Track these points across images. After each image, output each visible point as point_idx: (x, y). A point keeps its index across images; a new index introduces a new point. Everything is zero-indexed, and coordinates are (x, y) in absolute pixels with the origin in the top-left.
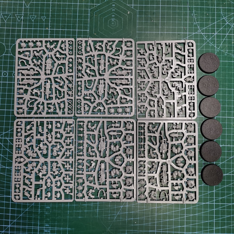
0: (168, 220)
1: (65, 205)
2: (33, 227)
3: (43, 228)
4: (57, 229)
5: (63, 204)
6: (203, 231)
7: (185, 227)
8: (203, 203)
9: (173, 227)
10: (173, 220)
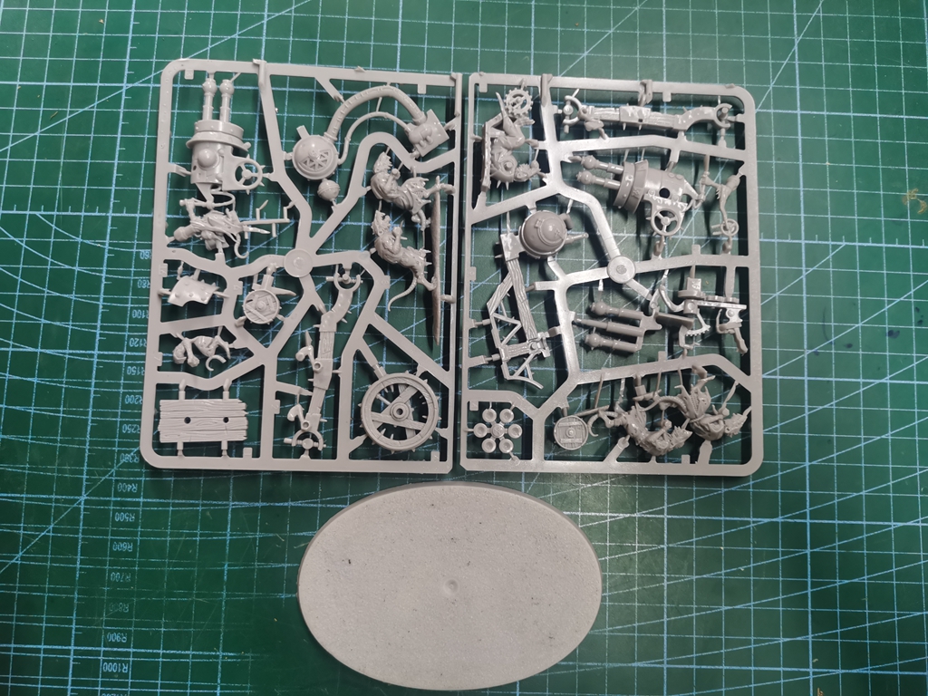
0: (724, 608)
1: (211, 535)
2: (42, 647)
3: (98, 653)
4: (165, 656)
5: (198, 532)
6: (898, 663)
7: (810, 640)
8: (894, 525)
9: (749, 642)
10: (752, 605)
